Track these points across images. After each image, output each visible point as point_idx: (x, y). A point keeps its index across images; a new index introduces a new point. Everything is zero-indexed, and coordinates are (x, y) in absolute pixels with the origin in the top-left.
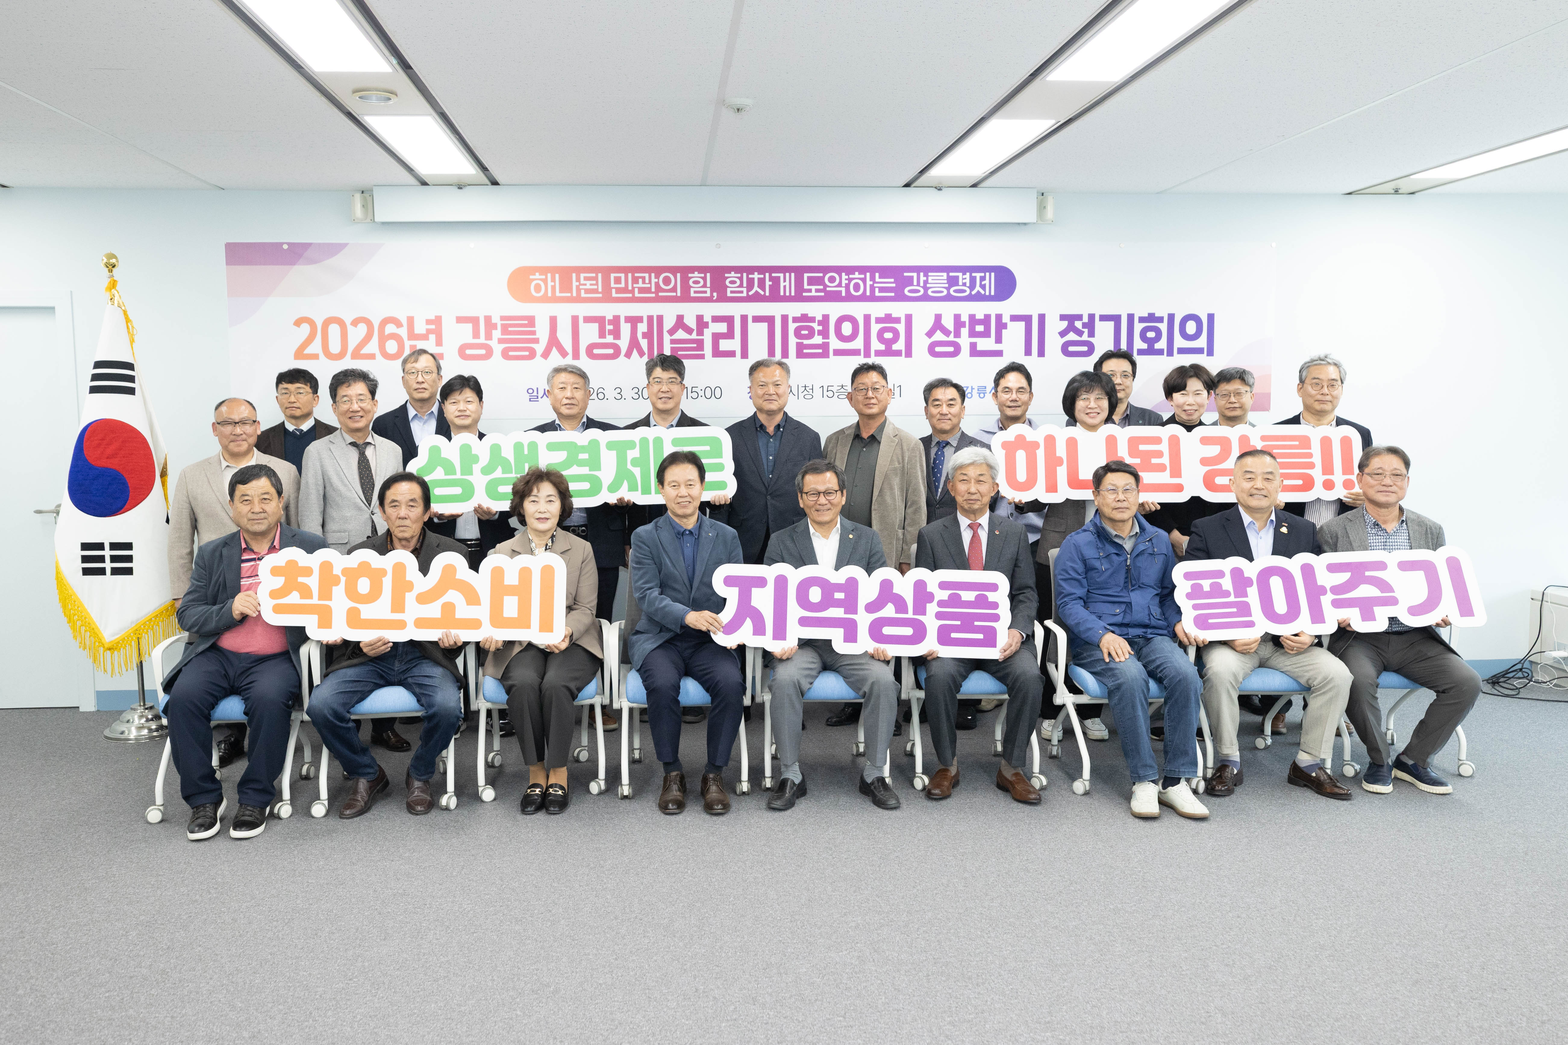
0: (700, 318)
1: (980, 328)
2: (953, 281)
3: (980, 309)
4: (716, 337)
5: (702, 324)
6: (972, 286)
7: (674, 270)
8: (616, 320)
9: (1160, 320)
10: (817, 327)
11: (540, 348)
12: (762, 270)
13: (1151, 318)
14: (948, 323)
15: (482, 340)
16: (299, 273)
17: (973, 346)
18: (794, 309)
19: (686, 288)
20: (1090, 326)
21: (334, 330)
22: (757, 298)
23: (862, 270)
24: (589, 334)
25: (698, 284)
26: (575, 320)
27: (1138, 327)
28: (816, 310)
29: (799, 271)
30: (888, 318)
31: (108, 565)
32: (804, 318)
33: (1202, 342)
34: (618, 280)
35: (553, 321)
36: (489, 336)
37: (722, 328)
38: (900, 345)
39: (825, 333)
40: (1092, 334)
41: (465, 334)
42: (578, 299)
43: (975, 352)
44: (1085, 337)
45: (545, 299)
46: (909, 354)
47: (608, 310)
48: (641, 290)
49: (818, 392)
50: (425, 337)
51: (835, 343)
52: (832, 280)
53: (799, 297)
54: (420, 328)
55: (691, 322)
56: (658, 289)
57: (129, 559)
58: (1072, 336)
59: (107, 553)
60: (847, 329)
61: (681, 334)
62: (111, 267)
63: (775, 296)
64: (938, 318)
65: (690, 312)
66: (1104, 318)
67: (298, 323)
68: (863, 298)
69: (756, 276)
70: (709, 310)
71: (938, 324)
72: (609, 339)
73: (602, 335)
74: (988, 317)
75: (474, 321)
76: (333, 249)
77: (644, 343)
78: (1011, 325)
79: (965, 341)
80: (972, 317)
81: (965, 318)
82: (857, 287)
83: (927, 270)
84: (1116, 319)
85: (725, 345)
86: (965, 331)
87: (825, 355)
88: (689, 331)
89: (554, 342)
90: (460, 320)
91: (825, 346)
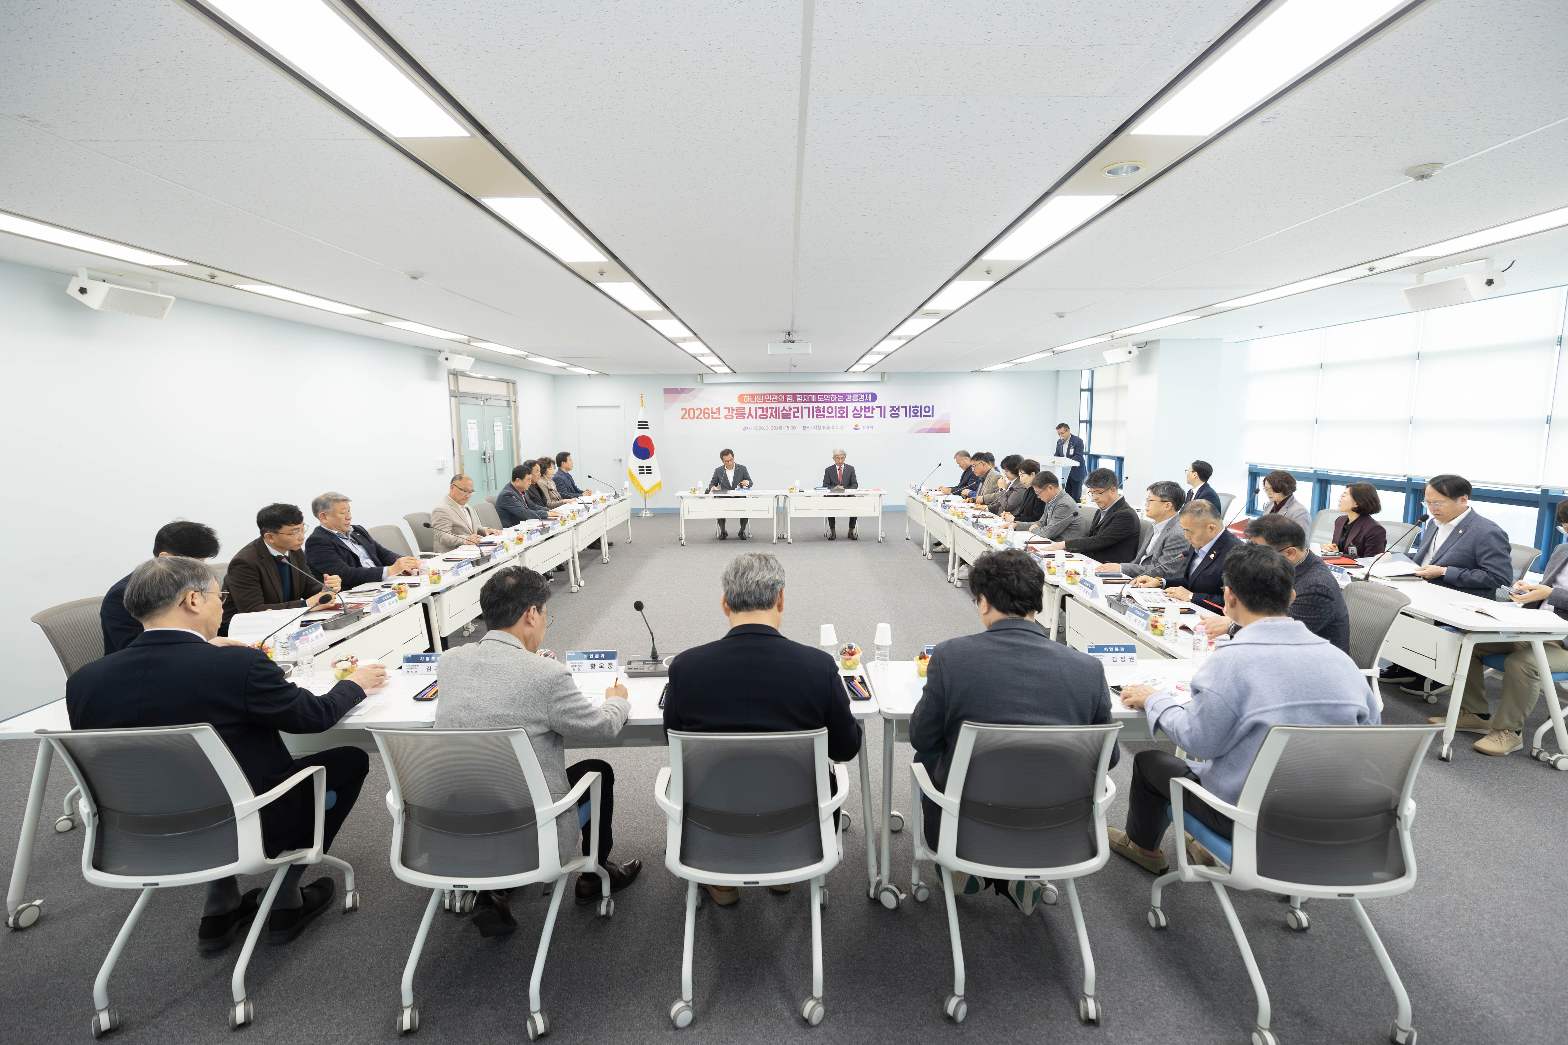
0: (789, 407)
1: (867, 410)
2: (859, 397)
3: (867, 405)
4: (794, 413)
5: (790, 409)
6: (865, 398)
7: (782, 394)
8: (767, 408)
9: (918, 407)
10: (822, 410)
11: (746, 416)
12: (806, 394)
13: (916, 407)
14: (858, 408)
15: (731, 414)
16: (682, 396)
17: (865, 415)
18: (816, 405)
19: (786, 399)
20: (898, 409)
21: (692, 411)
22: (805, 402)
23: (834, 394)
24: (760, 412)
25: (789, 398)
26: (756, 408)
27: (912, 409)
28: (821, 405)
29: (817, 394)
30: (841, 407)
31: (645, 472)
32: (818, 407)
33: (930, 413)
34: (767, 397)
35: (750, 408)
36: (732, 413)
37: (796, 410)
38: (845, 415)
39: (824, 411)
40: (899, 411)
41: (726, 412)
42: (757, 403)
43: (866, 416)
44: (897, 412)
45: (747, 403)
46: (847, 417)
47: (764, 405)
48: (774, 400)
49: (822, 427)
50: (716, 413)
51: (827, 414)
52: (826, 397)
53: (817, 402)
54: (714, 411)
55: (787, 409)
56: (778, 400)
57: (651, 470)
58: (893, 412)
59: (645, 469)
60: (830, 410)
61: (784, 412)
62: (642, 397)
63: (810, 401)
64: (855, 407)
65: (787, 406)
66: (902, 407)
67: (682, 409)
68: (834, 402)
69: (805, 396)
70: (792, 405)
71: (855, 409)
72: (765, 413)
73: (763, 412)
74: (869, 407)
75: (729, 408)
76: (692, 390)
77: (774, 414)
78: (876, 409)
79: (863, 413)
80: (865, 407)
81: (863, 407)
82: (833, 399)
83: (852, 394)
84: (906, 407)
85: (796, 415)
86: (863, 411)
87: (824, 417)
88: (787, 411)
89: (750, 414)
90: (725, 408)
91: (824, 415)
